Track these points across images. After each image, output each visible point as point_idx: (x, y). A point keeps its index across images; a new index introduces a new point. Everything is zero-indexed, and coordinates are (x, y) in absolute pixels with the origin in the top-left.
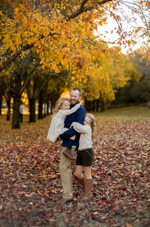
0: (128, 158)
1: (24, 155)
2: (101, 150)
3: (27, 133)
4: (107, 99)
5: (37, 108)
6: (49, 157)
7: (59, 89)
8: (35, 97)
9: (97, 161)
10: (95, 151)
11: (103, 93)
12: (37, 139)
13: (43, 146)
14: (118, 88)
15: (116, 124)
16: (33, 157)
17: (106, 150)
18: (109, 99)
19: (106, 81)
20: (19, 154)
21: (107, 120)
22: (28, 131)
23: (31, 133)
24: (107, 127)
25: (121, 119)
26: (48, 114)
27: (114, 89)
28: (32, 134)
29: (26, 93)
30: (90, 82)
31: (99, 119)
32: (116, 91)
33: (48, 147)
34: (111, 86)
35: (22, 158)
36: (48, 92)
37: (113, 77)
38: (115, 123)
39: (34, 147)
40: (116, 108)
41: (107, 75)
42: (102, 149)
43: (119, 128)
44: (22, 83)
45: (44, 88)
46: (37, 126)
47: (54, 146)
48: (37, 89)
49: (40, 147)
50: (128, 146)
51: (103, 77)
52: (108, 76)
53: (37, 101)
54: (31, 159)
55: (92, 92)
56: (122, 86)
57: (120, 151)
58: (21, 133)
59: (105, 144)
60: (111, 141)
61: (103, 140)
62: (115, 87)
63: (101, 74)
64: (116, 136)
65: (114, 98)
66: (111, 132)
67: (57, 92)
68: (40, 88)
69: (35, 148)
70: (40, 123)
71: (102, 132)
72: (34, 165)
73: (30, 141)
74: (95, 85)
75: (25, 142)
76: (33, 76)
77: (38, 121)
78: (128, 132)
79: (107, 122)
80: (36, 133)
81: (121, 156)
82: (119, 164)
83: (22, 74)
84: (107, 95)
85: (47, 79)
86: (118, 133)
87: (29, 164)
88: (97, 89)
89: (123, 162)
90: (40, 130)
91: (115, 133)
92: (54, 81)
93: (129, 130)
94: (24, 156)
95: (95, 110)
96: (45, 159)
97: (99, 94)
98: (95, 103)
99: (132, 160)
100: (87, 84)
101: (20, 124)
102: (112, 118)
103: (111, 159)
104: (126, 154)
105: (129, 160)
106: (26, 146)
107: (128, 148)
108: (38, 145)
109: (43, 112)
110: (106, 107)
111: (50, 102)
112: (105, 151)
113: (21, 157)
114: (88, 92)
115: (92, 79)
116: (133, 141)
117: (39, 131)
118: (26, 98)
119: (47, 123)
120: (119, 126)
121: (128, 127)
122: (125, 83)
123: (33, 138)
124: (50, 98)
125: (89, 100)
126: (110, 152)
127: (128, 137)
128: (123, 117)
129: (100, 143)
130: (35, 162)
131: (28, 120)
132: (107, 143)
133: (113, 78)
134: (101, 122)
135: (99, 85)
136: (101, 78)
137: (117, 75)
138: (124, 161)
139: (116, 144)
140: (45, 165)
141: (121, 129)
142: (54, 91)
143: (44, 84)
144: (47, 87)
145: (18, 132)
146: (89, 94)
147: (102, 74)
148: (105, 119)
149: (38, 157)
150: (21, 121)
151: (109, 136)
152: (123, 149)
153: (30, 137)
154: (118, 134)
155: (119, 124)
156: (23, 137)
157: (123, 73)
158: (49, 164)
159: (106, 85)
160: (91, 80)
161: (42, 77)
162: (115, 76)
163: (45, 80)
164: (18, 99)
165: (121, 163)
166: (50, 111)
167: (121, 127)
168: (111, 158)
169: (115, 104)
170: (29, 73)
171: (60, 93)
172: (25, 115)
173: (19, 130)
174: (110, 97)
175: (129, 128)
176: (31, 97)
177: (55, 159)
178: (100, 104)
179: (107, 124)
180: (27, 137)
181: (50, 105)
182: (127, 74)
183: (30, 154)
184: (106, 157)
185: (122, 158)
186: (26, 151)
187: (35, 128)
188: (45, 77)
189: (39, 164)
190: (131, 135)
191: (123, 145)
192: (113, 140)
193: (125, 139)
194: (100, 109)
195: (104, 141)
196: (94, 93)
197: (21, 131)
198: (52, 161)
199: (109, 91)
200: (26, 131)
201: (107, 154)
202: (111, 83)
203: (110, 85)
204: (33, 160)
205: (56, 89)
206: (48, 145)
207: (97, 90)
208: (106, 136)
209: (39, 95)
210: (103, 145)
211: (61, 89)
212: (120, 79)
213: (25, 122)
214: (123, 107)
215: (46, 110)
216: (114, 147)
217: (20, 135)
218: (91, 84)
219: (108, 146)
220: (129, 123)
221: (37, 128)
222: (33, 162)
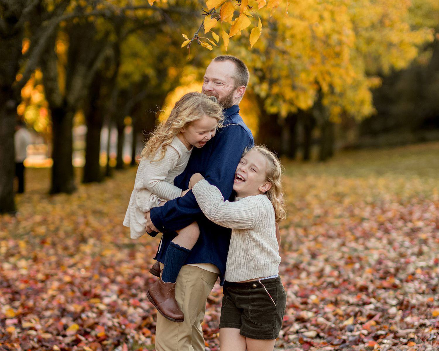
0: (408, 319)
1: (31, 303)
2: (312, 291)
3: (42, 230)
4: (344, 113)
5: (79, 144)
6: (124, 314)
7: (162, 73)
8: (72, 99)
9: (296, 326)
10: (291, 295)
11: (325, 88)
12: (78, 250)
13: (101, 274)
14: (386, 69)
15: (373, 205)
16: (64, 312)
17: (330, 290)
18: (352, 110)
19: (340, 43)
20: (12, 300)
21: (341, 189)
22: (44, 222)
23: (57, 230)
24: (338, 211)
25: (394, 186)
26: (120, 165)
27: (368, 74)
28: (61, 234)
29: (40, 87)
30: (279, 45)
31: (311, 187)
32: (376, 81)
33: (119, 279)
34: (360, 63)
35: (24, 315)
36: (122, 83)
37: (366, 29)
38: (369, 199)
39: (67, 279)
40: (376, 147)
41: (344, 18)
42: (319, 288)
43: (382, 218)
44: (25, 48)
45: (107, 68)
46: (80, 207)
47: (140, 275)
48: (81, 69)
49: (90, 279)
50: (412, 277)
51: (328, 25)
52: (349, 25)
53: (79, 117)
54: (58, 319)
55: (283, 82)
56: (401, 64)
57: (383, 294)
58: (21, 231)
59: (328, 269)
60: (350, 261)
61: (321, 258)
62: (373, 68)
63: (321, 18)
64: (372, 243)
65: (368, 109)
66: (351, 230)
67: (154, 82)
68: (90, 65)
69: (71, 283)
70: (89, 197)
71: (321, 230)
72: (68, 340)
73: (53, 259)
74: (299, 57)
75: (35, 260)
76: (69, 20)
77: (82, 190)
78: (415, 231)
79: (340, 197)
80: (75, 230)
81: (384, 311)
82: (376, 338)
83: (27, 10)
84: (342, 95)
85: (118, 31)
86: (379, 234)
87: (48, 336)
88: (305, 70)
89: (391, 332)
90: (92, 220)
91: (367, 236)
92: (146, 42)
93: (420, 224)
94: (31, 310)
95: (299, 154)
96: (108, 319)
97: (312, 93)
98: (300, 129)
99: (423, 325)
100: (267, 53)
101: (18, 199)
102: (358, 182)
103: (349, 322)
104: (404, 306)
105: (413, 326)
106: (40, 276)
107: (411, 287)
108: (83, 273)
109: (103, 160)
110: (339, 144)
111: (128, 120)
112: (329, 294)
113: (20, 310)
114: (272, 82)
115: (288, 34)
116: (431, 263)
117: (87, 224)
118: (39, 106)
119: (118, 196)
120: (384, 212)
121: (417, 215)
122: (412, 53)
123: (66, 248)
124: (130, 104)
125: (273, 110)
126: (345, 297)
127: (416, 249)
128: (401, 179)
129: (312, 269)
130: (73, 328)
131: (46, 184)
132: (336, 267)
133: (365, 34)
134: (316, 196)
135: (311, 57)
136: (320, 30)
137: (382, 22)
138: (394, 328)
139: (368, 273)
140: (107, 337)
141: (391, 221)
142: (145, 79)
143: (109, 52)
144: (118, 64)
145: (11, 226)
146: (275, 90)
147: (326, 15)
148: (335, 185)
149: (83, 311)
150: (21, 190)
151: (343, 244)
152: (395, 287)
153: (54, 245)
154: (380, 239)
155: (383, 203)
156: (27, 242)
157: (406, 15)
158: (123, 334)
159: (338, 55)
160: (284, 39)
161: (99, 22)
162: (373, 26)
163: (113, 38)
164: (11, 104)
165: (384, 337)
166: (127, 157)
167: (390, 215)
168: (348, 316)
169: (374, 133)
170: (51, 8)
171: (166, 86)
172: (36, 170)
173: (13, 221)
174: (353, 103)
175: (420, 219)
176: (58, 100)
177: (144, 318)
178: (316, 133)
179: (340, 202)
180: (43, 242)
181: (128, 131)
182: (418, 20)
183: (55, 303)
184: (330, 316)
185: (388, 318)
186: (38, 292)
187: (73, 214)
188: (110, 26)
189: (86, 334)
190: (425, 242)
191: (395, 275)
192: (359, 259)
193: (402, 255)
194: (315, 151)
195: (326, 260)
196: (294, 87)
197: (18, 222)
198: (133, 325)
199: (349, 81)
200: (40, 224)
201: (336, 303)
202: (358, 49)
203: (352, 60)
204: (64, 321)
205: (151, 72)
206: (119, 273)
207: (303, 76)
208: (335, 244)
209: (85, 92)
210: (320, 274)
211: (172, 72)
212: (394, 37)
213: (33, 192)
214: (403, 144)
215: (114, 153)
216: (360, 281)
217: (17, 237)
218: (284, 52)
219: (339, 276)
220: (421, 202)
221: (81, 212)
222: (65, 327)
